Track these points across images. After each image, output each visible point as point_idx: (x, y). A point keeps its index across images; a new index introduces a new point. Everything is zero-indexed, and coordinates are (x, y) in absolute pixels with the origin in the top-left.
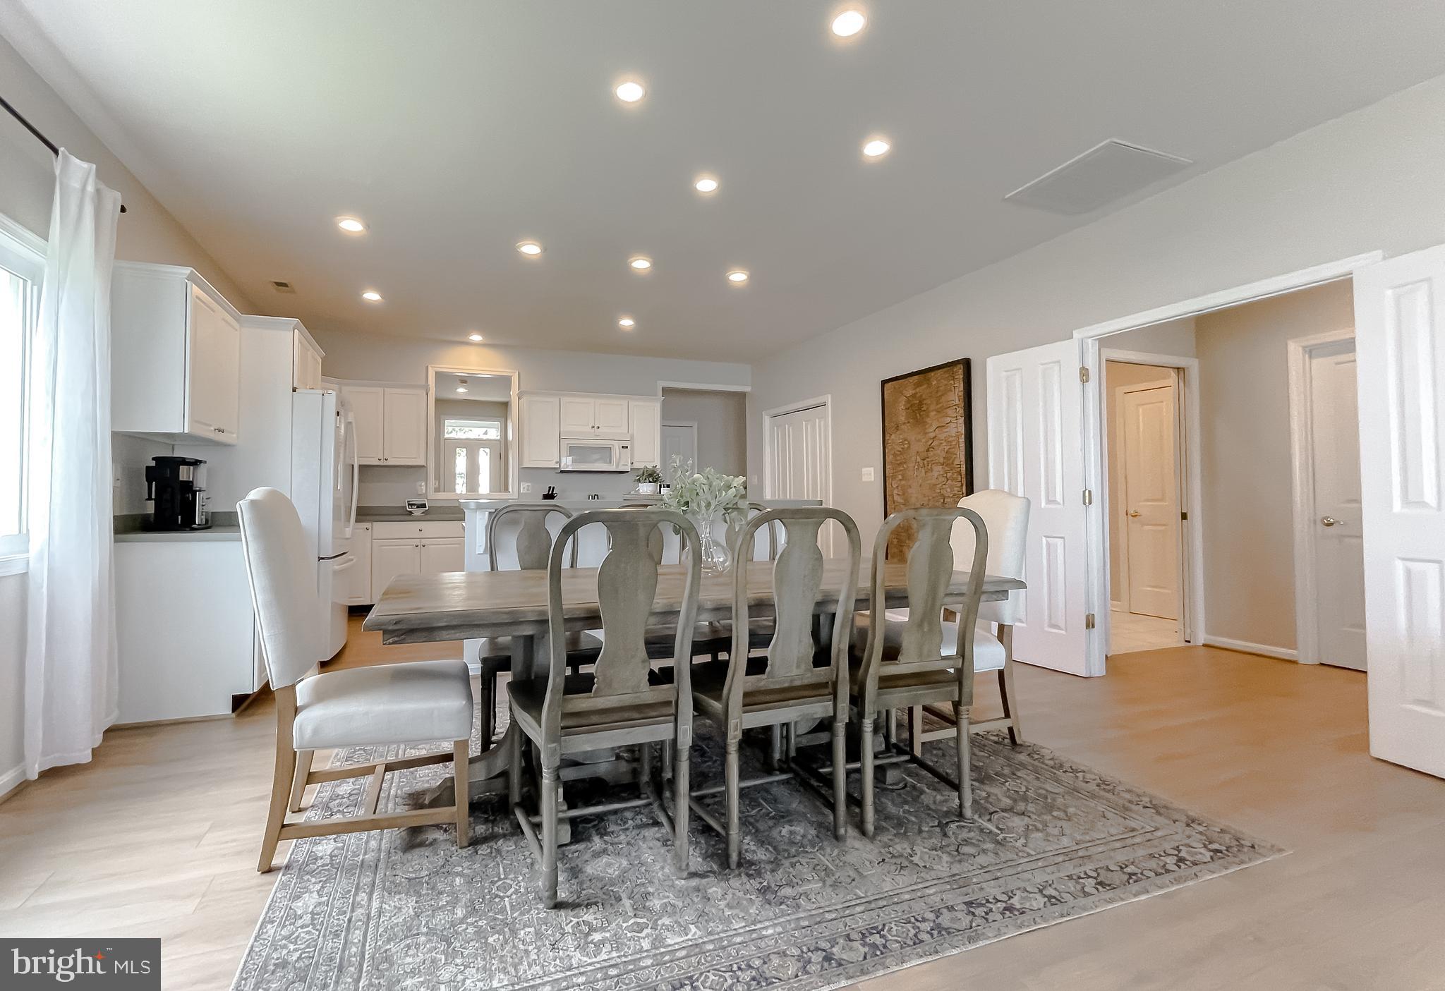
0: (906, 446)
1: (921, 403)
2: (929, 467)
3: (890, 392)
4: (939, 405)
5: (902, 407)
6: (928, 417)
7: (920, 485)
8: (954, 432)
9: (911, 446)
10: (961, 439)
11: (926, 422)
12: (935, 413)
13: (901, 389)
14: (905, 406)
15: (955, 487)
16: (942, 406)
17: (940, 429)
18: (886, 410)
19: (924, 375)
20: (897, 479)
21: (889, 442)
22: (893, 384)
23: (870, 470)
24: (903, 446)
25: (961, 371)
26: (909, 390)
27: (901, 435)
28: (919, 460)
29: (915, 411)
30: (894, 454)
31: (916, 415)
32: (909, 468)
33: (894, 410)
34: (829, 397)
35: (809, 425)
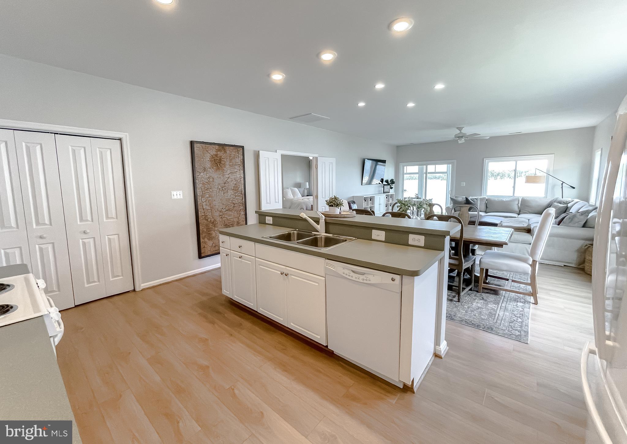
0: (211, 180)
1: (220, 160)
2: (226, 191)
3: (198, 149)
4: (231, 163)
5: (208, 159)
6: (225, 168)
7: (221, 199)
8: (238, 176)
9: (215, 180)
10: (242, 179)
11: (224, 170)
12: (228, 166)
13: (207, 149)
14: (210, 159)
15: (239, 199)
16: (233, 164)
17: (231, 174)
18: (196, 159)
19: (222, 146)
20: (206, 197)
21: (199, 176)
22: (199, 145)
23: (178, 193)
24: (209, 180)
25: (241, 151)
26: (213, 151)
27: (207, 175)
28: (220, 187)
29: (217, 163)
30: (203, 184)
31: (217, 165)
32: (213, 192)
33: (202, 160)
34: (126, 136)
35: (82, 151)
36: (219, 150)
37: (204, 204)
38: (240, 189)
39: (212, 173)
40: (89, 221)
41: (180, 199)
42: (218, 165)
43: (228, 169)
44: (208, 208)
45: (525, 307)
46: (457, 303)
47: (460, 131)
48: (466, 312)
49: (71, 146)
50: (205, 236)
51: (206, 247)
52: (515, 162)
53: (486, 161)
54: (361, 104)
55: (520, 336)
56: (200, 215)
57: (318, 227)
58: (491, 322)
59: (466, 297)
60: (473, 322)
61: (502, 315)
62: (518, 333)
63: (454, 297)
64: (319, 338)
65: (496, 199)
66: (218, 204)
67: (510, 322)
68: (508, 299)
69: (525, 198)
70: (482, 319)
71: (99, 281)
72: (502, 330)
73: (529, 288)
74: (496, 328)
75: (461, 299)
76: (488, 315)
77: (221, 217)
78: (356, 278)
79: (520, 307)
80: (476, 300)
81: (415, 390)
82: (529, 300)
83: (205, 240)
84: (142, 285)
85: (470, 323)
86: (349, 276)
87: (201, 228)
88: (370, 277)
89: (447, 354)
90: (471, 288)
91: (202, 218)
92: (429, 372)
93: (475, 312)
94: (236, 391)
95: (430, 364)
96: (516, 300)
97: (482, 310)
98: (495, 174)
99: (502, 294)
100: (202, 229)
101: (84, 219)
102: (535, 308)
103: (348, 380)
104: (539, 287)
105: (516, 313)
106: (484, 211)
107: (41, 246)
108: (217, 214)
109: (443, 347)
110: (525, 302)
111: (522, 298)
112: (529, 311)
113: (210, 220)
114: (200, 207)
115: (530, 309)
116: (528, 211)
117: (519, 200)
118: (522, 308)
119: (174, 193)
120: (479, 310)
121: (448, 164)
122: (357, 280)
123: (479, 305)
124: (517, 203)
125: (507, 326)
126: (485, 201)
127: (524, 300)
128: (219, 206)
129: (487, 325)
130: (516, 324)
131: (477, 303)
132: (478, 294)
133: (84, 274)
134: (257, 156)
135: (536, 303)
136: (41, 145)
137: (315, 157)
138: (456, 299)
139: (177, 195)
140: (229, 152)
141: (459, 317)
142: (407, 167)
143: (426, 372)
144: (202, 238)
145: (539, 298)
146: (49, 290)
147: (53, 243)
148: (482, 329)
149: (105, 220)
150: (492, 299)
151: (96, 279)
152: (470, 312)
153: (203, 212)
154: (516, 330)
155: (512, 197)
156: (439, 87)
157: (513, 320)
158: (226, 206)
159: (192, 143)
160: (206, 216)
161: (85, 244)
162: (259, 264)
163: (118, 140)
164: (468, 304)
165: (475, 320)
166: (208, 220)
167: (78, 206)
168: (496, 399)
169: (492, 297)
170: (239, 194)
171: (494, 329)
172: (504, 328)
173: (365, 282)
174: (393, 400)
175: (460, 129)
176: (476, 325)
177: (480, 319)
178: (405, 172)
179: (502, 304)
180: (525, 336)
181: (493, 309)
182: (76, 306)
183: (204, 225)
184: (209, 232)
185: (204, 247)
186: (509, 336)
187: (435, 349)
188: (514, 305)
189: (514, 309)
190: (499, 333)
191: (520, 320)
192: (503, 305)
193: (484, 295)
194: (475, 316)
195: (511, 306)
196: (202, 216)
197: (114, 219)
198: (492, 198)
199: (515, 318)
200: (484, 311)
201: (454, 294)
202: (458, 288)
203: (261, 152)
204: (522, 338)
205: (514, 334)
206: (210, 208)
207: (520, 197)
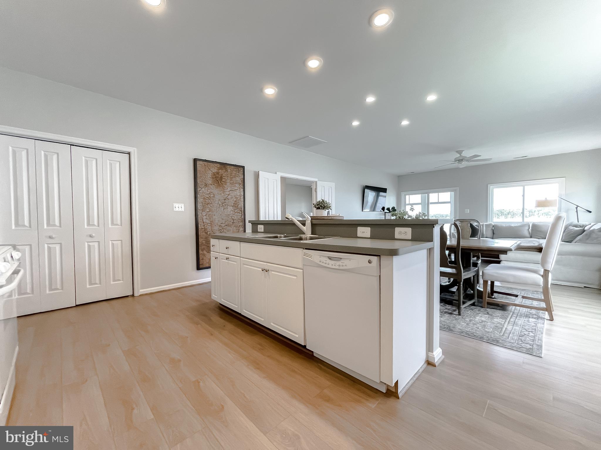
0: (212, 196)
1: (221, 178)
2: (226, 207)
3: (201, 166)
4: (232, 181)
5: (210, 176)
6: (226, 185)
7: (221, 214)
8: (239, 194)
9: (215, 196)
10: (242, 197)
11: (224, 187)
12: (229, 184)
13: (209, 167)
14: (211, 176)
15: (239, 216)
16: (233, 182)
17: (232, 191)
18: (198, 175)
19: (224, 165)
20: (206, 211)
21: (200, 192)
22: (201, 162)
23: (180, 205)
24: (210, 195)
25: (242, 170)
26: (214, 169)
27: (208, 190)
28: (220, 203)
29: (218, 180)
30: (204, 199)
31: (218, 182)
32: (214, 207)
33: (204, 176)
34: (134, 150)
35: (94, 162)
36: (220, 169)
37: (205, 217)
38: (240, 206)
39: (214, 190)
40: (96, 226)
41: (182, 211)
42: (220, 183)
43: (228, 187)
44: (208, 222)
45: (538, 322)
46: (458, 316)
47: (460, 154)
48: (468, 324)
49: (85, 157)
50: (204, 248)
51: (204, 259)
52: (522, 187)
53: (491, 187)
54: (356, 123)
55: (532, 350)
56: (200, 227)
57: (304, 228)
58: (497, 334)
59: (468, 311)
60: (475, 334)
61: (511, 329)
62: (528, 346)
63: (455, 311)
64: (297, 337)
65: (504, 225)
66: (218, 219)
67: (520, 336)
68: (518, 315)
69: (536, 223)
70: (486, 332)
71: (100, 284)
72: (510, 342)
73: (543, 305)
74: (502, 340)
75: (462, 312)
76: (493, 328)
77: (220, 231)
78: (332, 265)
79: (532, 323)
80: (480, 315)
81: (400, 395)
82: (543, 317)
83: (204, 252)
84: (141, 291)
85: (472, 335)
86: (326, 263)
87: (200, 240)
88: (346, 262)
89: (442, 362)
90: (474, 303)
91: (201, 231)
92: (418, 378)
93: (478, 325)
94: (201, 384)
95: (421, 371)
96: (527, 316)
97: (486, 324)
98: (505, 213)
99: (511, 310)
100: (201, 242)
101: (91, 223)
102: (551, 325)
103: (323, 380)
104: (555, 306)
105: (527, 327)
106: (490, 237)
107: (50, 245)
108: (216, 228)
109: (437, 354)
110: (538, 318)
111: (535, 314)
112: (544, 326)
113: (210, 233)
114: (200, 221)
115: (544, 324)
116: (541, 237)
117: (529, 226)
118: (534, 323)
119: (176, 205)
120: (483, 323)
121: (451, 191)
122: (334, 267)
123: (483, 319)
124: (527, 228)
125: (516, 340)
126: (492, 226)
127: (538, 316)
128: (219, 220)
129: (492, 338)
130: (527, 338)
131: (481, 317)
132: (482, 309)
133: (87, 276)
134: (257, 176)
135: (552, 319)
136: (58, 154)
137: (315, 181)
138: (456, 312)
139: (179, 207)
140: (230, 171)
141: (459, 329)
142: (410, 196)
143: (415, 379)
144: (201, 250)
145: (555, 315)
146: (53, 288)
147: (61, 244)
148: (486, 341)
149: (110, 226)
150: (498, 315)
151: (98, 281)
152: (472, 325)
153: (203, 225)
154: (527, 343)
155: (521, 222)
156: (432, 98)
157: (523, 334)
158: (226, 221)
159: (195, 160)
160: (205, 229)
161: (90, 247)
162: (243, 264)
163: (127, 154)
164: (471, 318)
165: (478, 332)
166: (207, 233)
167: (86, 211)
168: (499, 411)
169: (498, 313)
170: (239, 211)
171: (501, 341)
172: (512, 341)
173: (341, 268)
174: (373, 404)
175: (460, 152)
176: (479, 336)
177: (483, 332)
178: (407, 202)
179: (510, 318)
180: (538, 349)
181: (499, 323)
182: (77, 306)
183: (204, 238)
184: (208, 245)
185: (203, 259)
186: (519, 349)
187: (427, 356)
188: (525, 320)
189: (525, 324)
190: (506, 346)
191: (531, 334)
192: (512, 320)
193: (489, 310)
194: (478, 328)
195: (521, 321)
196: (202, 228)
197: (119, 225)
198: (499, 224)
199: (526, 333)
200: (488, 324)
201: (454, 308)
202: (457, 302)
203: (260, 172)
204: (534, 351)
205: (524, 348)
206: (210, 222)
207: (531, 222)
